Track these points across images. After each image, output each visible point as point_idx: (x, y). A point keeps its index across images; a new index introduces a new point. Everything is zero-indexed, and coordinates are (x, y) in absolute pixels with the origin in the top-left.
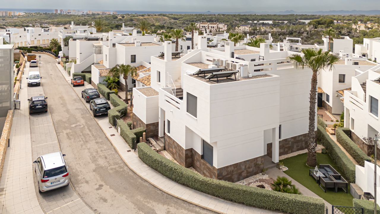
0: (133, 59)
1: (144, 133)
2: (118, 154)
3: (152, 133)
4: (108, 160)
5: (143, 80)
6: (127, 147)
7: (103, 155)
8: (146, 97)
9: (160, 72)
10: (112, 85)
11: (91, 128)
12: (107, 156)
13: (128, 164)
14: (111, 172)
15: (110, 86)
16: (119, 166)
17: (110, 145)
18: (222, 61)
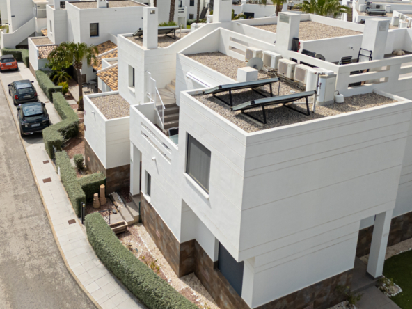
0: (95, 30)
1: (102, 186)
2: (50, 227)
3: (118, 184)
4: (28, 243)
5: (106, 75)
6: (69, 211)
7: (22, 230)
8: (106, 120)
9: (134, 69)
10: (60, 74)
11: (11, 162)
12: (28, 232)
13: (67, 257)
14: (30, 275)
15: (56, 76)
16: (48, 260)
17: (39, 203)
18: (269, 58)
